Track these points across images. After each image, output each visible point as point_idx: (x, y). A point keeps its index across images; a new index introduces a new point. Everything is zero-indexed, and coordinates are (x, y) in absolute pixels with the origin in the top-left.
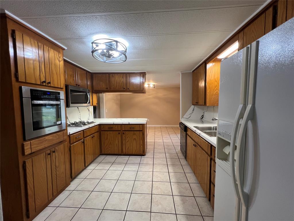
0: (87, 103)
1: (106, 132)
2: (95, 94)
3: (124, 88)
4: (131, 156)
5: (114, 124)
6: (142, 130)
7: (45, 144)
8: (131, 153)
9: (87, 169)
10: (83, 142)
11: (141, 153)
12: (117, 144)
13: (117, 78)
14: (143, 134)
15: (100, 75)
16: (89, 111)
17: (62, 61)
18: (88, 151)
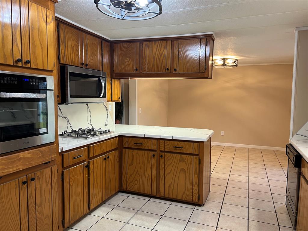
0: (99, 97)
1: (131, 151)
2: (116, 80)
3: (168, 69)
4: (174, 203)
5: (144, 138)
6: (197, 153)
7: (17, 166)
8: (174, 197)
9: (92, 214)
10: (88, 166)
11: (195, 199)
12: (149, 176)
13: (155, 50)
14: (200, 163)
15: (126, 45)
16: (107, 110)
17: (51, 22)
18: (97, 182)
